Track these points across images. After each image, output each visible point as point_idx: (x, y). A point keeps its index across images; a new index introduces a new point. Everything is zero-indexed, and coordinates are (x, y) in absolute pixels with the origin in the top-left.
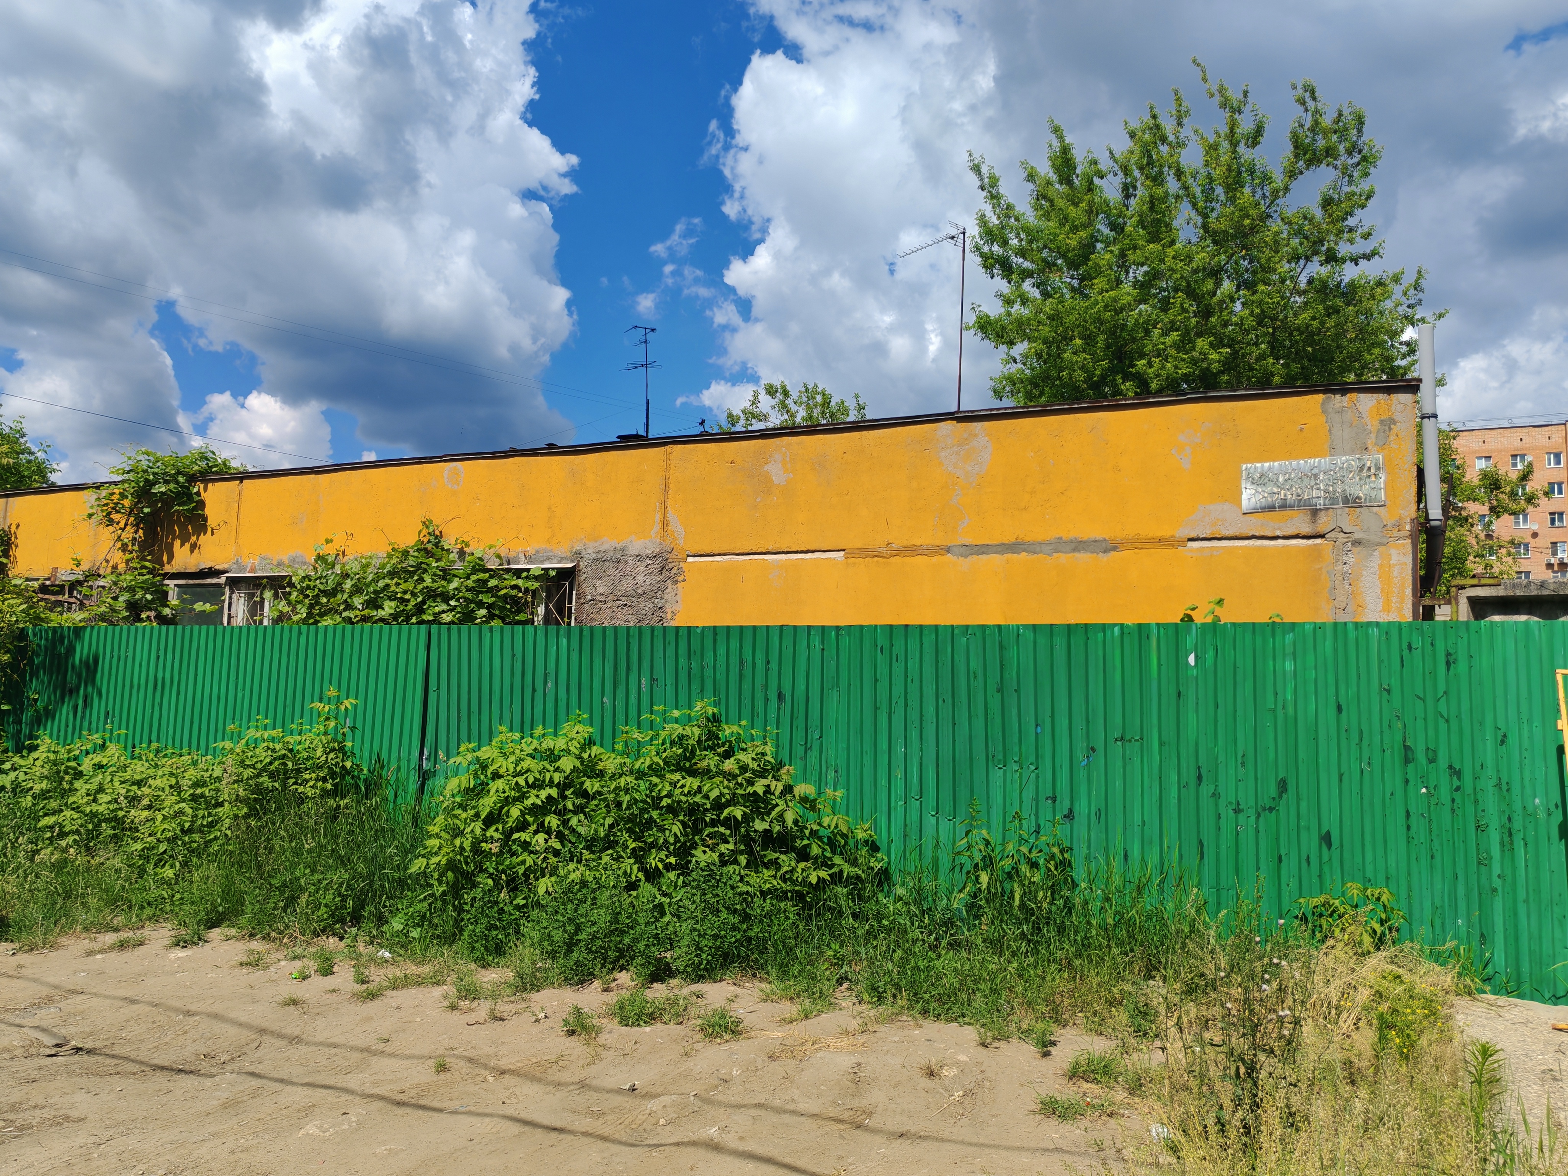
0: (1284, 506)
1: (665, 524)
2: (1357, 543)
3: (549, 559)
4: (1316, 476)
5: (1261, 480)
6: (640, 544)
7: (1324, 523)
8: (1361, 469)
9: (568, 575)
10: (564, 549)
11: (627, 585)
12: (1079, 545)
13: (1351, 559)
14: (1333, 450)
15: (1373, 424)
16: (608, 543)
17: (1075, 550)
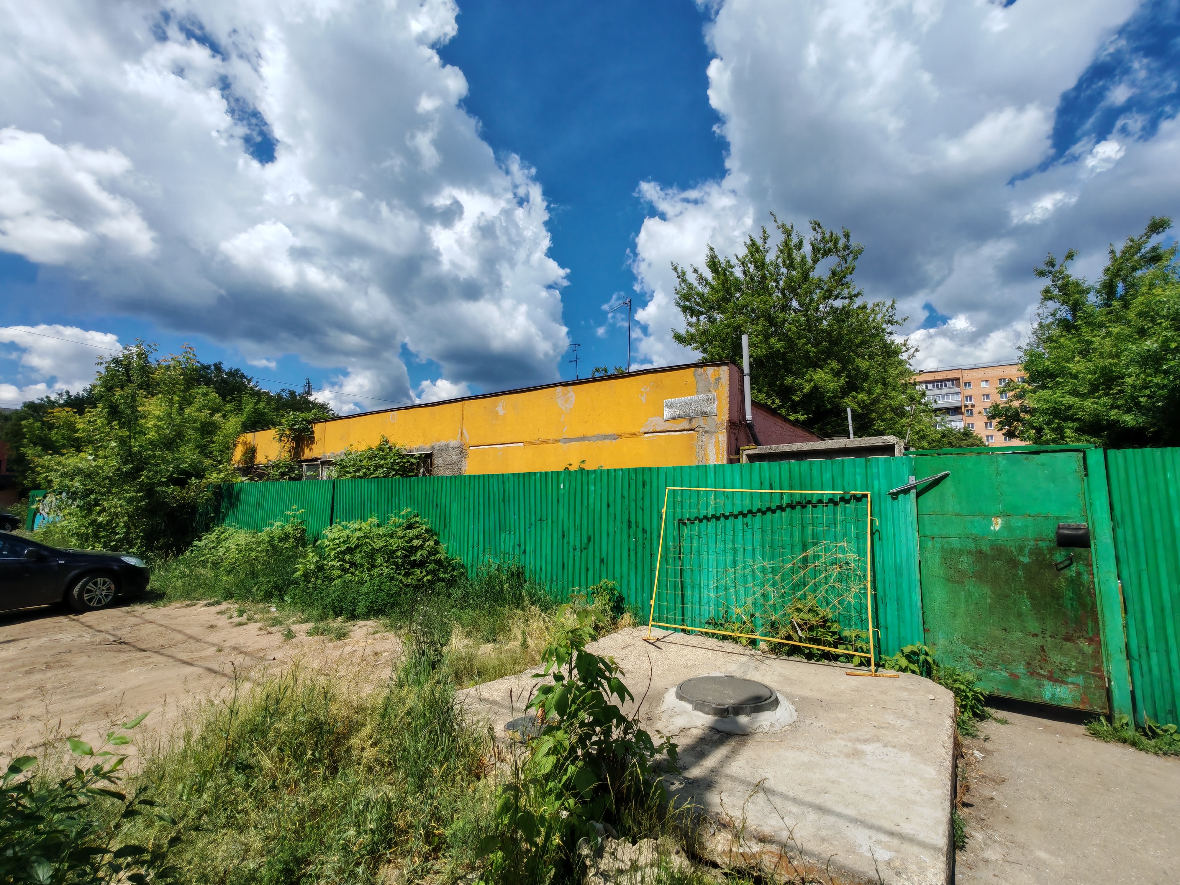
0: (679, 417)
1: (462, 433)
2: (706, 432)
3: (423, 450)
4: (691, 404)
5: (671, 406)
6: (454, 443)
7: (694, 424)
8: (708, 399)
9: (429, 456)
10: (428, 446)
11: (449, 460)
12: (605, 437)
13: (704, 439)
14: (698, 392)
15: (712, 380)
16: (443, 443)
17: (604, 439)
